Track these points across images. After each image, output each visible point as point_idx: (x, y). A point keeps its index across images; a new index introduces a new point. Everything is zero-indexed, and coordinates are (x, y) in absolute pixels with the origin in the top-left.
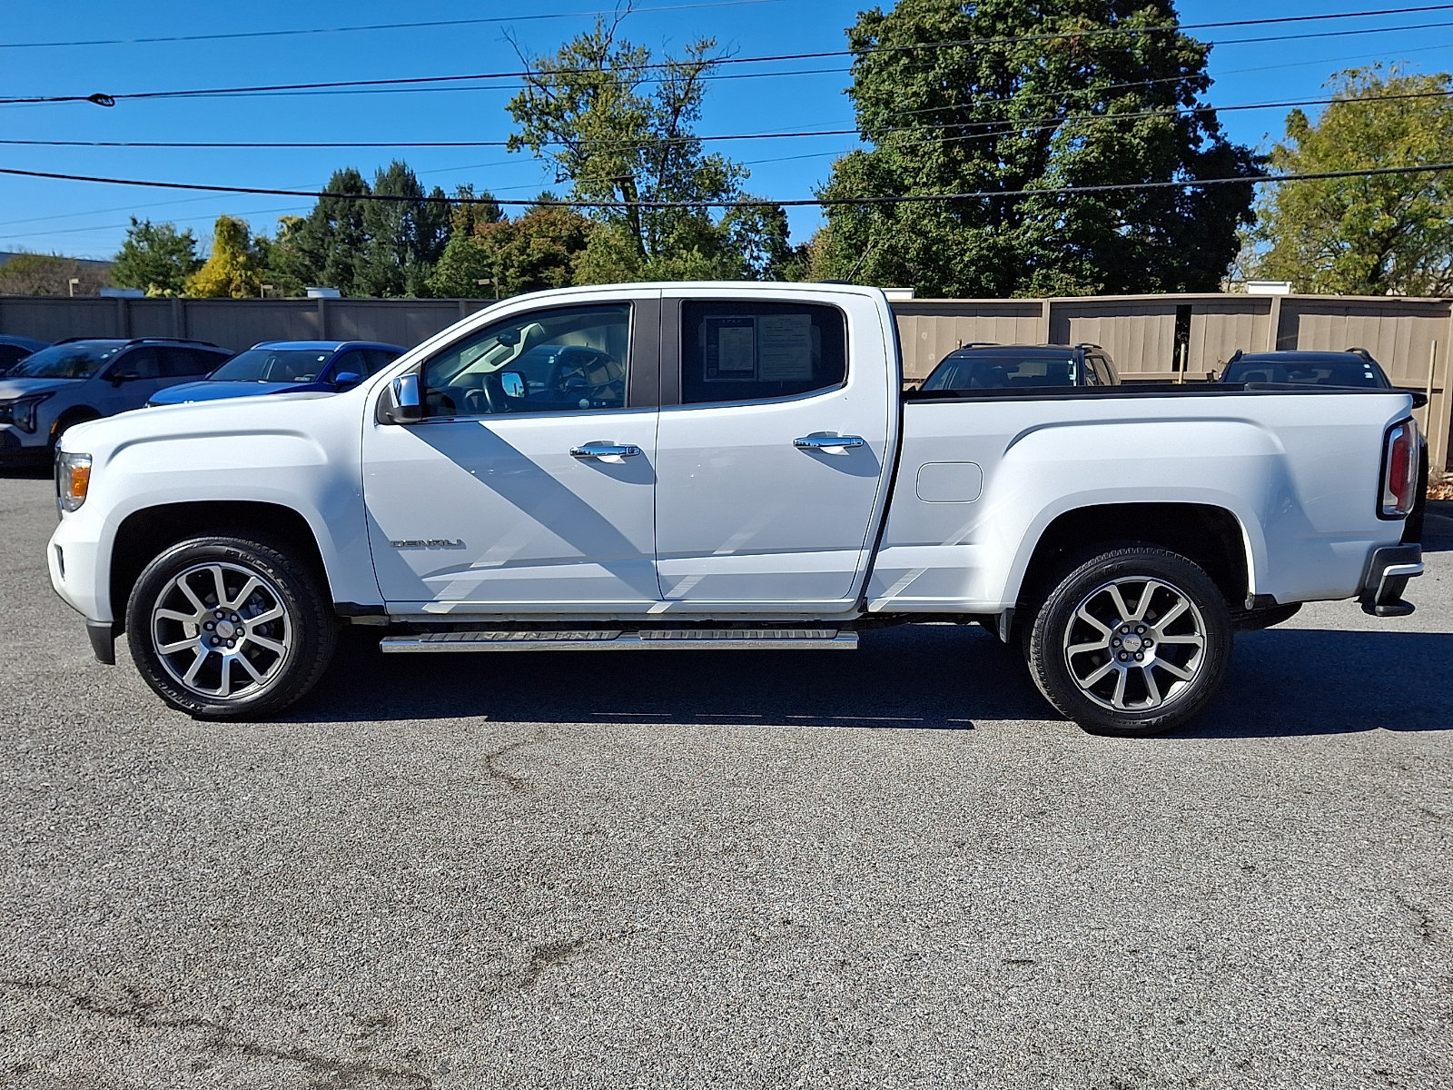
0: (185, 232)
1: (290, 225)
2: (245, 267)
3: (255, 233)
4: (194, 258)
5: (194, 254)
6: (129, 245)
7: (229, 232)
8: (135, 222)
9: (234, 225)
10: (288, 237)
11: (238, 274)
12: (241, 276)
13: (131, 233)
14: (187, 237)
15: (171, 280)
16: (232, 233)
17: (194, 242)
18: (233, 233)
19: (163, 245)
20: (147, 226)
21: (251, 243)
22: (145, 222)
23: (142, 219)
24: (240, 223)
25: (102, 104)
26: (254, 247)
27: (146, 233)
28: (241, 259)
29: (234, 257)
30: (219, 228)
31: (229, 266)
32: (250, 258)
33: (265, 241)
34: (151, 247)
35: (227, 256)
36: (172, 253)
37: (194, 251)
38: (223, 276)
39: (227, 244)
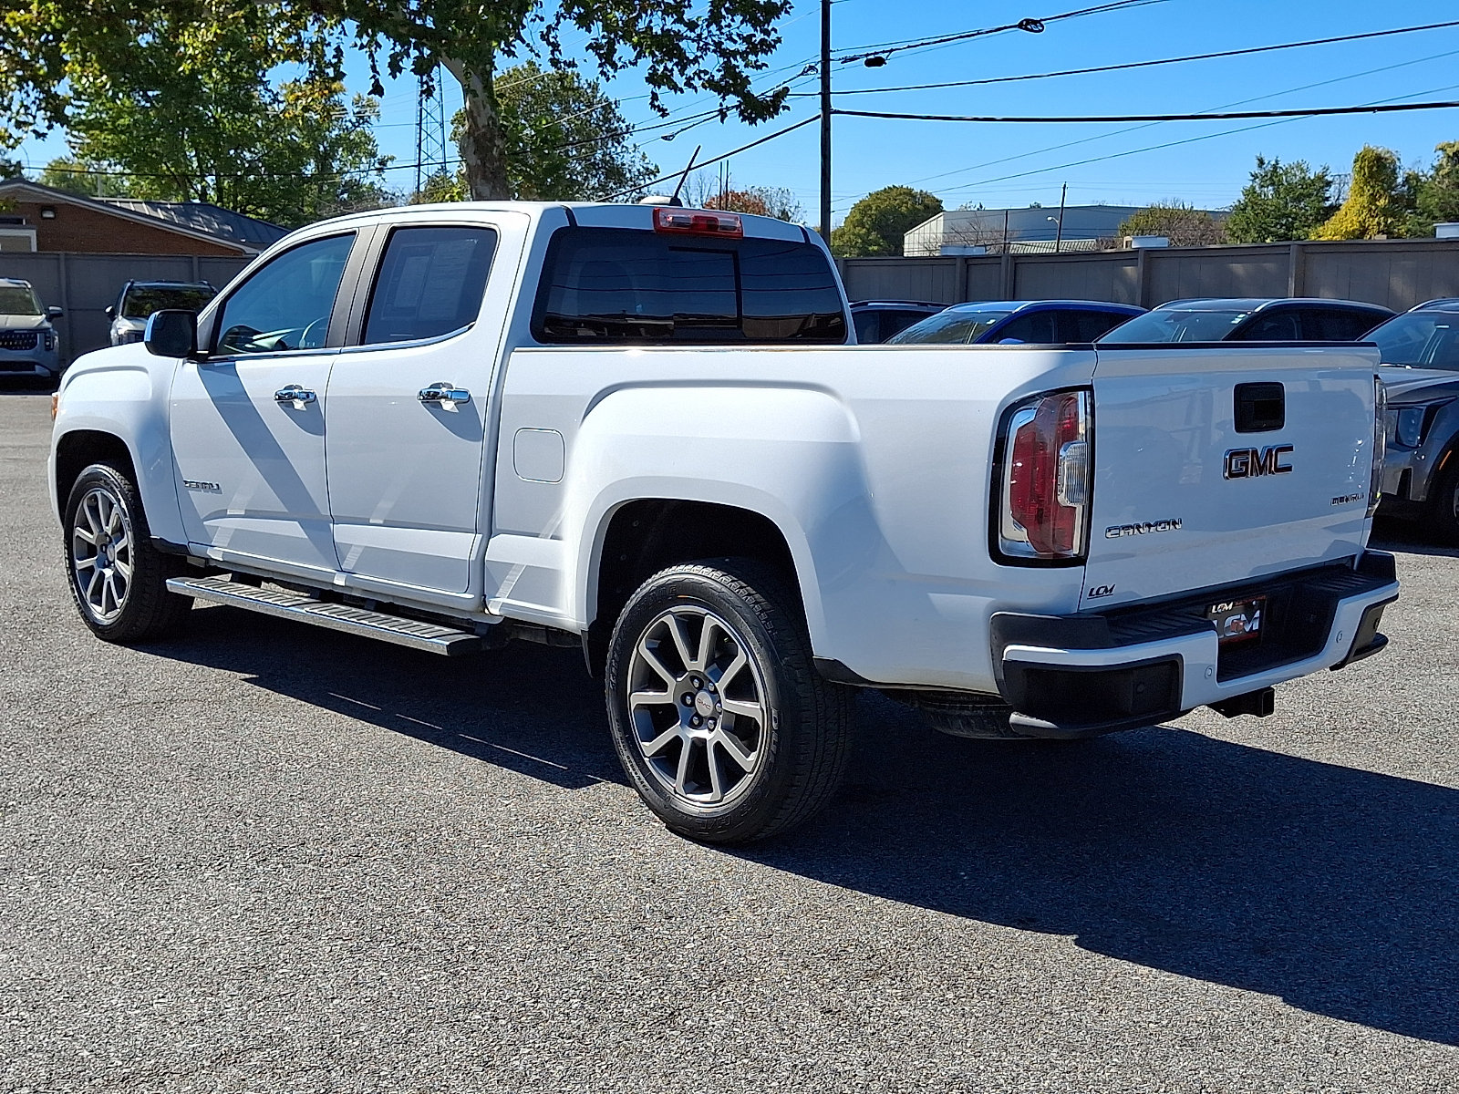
0: (1319, 171)
1: (1451, 154)
2: (1385, 212)
3: (1406, 167)
4: (1328, 204)
5: (1327, 199)
6: (1250, 192)
7: (1370, 168)
8: (1261, 162)
9: (1379, 158)
10: (1447, 170)
11: (1375, 223)
12: (1379, 224)
13: (1255, 176)
14: (1321, 178)
15: (1294, 232)
16: (1375, 169)
17: (1329, 184)
18: (1377, 169)
19: (1290, 188)
20: (1275, 167)
21: (1400, 180)
22: (1273, 162)
23: (1269, 159)
24: (1387, 156)
25: (1032, 30)
26: (1403, 185)
27: (1272, 176)
28: (1382, 202)
29: (1373, 199)
30: (1359, 163)
31: (1365, 212)
32: (1393, 200)
33: (1417, 178)
34: (1277, 191)
35: (1364, 200)
36: (1298, 199)
37: (1327, 195)
38: (1357, 226)
39: (1366, 183)
